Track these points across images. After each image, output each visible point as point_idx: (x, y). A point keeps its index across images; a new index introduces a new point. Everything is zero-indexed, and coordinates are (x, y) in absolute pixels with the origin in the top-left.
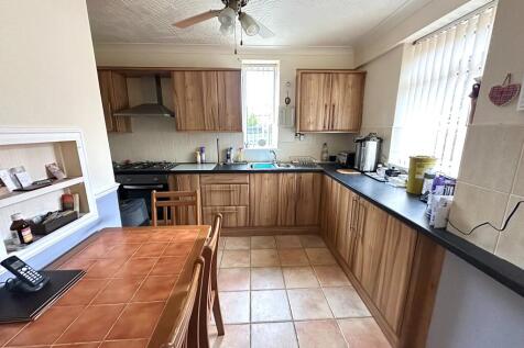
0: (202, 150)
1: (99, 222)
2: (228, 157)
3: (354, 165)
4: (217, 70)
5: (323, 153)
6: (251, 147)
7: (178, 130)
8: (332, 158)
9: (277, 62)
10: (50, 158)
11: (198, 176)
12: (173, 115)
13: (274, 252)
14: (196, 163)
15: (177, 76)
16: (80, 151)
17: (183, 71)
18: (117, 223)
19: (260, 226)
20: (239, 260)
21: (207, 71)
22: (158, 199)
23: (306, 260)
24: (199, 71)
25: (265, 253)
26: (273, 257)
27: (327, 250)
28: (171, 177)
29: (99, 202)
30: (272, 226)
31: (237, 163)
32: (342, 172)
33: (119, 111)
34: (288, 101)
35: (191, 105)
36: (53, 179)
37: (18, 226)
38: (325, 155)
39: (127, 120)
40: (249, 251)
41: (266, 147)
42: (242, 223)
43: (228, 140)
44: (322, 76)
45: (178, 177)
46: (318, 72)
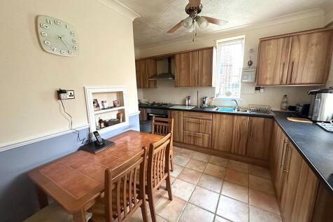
0: (189, 98)
1: (130, 127)
2: (204, 103)
3: (308, 115)
4: (198, 50)
5: (283, 102)
6: (220, 97)
7: (176, 86)
8: (291, 108)
9: (244, 36)
10: (115, 98)
11: (182, 112)
12: (174, 78)
13: (222, 169)
14: (185, 105)
15: (177, 57)
16: (124, 96)
17: (180, 53)
18: (138, 129)
19: (218, 150)
20: (198, 167)
21: (193, 51)
22: (155, 121)
23: (247, 183)
24: (188, 52)
25: (217, 168)
26: (221, 171)
27: (270, 182)
28: (169, 112)
29: (130, 118)
30: (226, 152)
31: (209, 106)
32: (289, 119)
33: (152, 77)
34: (250, 64)
35: (183, 72)
36: (115, 106)
37: (100, 121)
38: (285, 105)
39: (155, 82)
40: (205, 164)
41: (231, 97)
42: (206, 145)
43: (204, 92)
44: (282, 40)
45: (173, 112)
46: (276, 38)
